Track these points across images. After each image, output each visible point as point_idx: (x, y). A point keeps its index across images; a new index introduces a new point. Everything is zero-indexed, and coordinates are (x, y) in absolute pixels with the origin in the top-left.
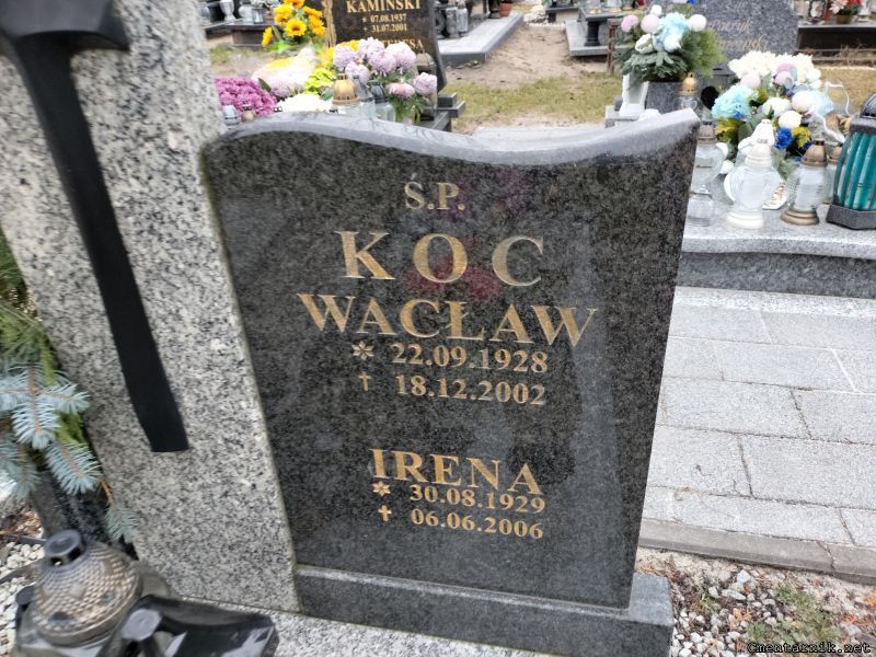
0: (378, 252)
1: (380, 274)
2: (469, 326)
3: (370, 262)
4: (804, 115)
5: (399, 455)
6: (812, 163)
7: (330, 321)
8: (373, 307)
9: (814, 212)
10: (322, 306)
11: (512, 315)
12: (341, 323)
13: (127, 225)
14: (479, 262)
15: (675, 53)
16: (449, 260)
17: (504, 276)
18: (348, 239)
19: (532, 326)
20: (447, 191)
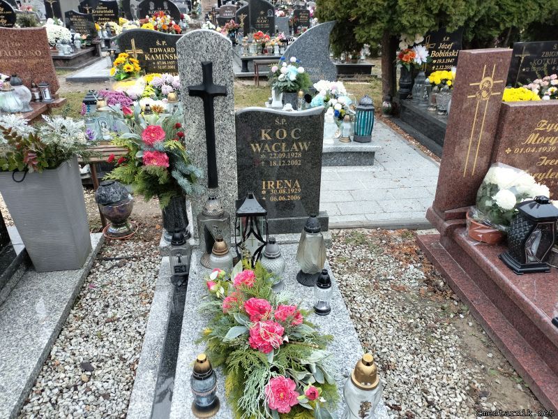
0: (269, 134)
1: (269, 138)
2: (286, 148)
3: (267, 135)
4: (343, 105)
5: (269, 182)
6: (346, 121)
7: (257, 150)
8: (267, 146)
9: (349, 138)
10: (255, 146)
11: (295, 145)
12: (259, 150)
13: (216, 131)
14: (289, 135)
15: (294, 82)
16: (283, 135)
17: (293, 137)
18: (263, 131)
19: (298, 147)
20: (283, 120)
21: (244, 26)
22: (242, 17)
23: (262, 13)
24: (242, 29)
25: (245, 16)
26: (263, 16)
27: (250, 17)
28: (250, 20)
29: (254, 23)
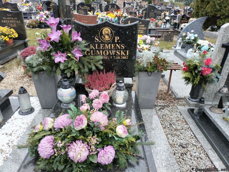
15: (193, 40)
21: (145, 16)
22: (144, 12)
23: (152, 11)
24: (144, 17)
25: (145, 12)
26: (152, 12)
27: (147, 12)
28: (147, 13)
29: (149, 14)
